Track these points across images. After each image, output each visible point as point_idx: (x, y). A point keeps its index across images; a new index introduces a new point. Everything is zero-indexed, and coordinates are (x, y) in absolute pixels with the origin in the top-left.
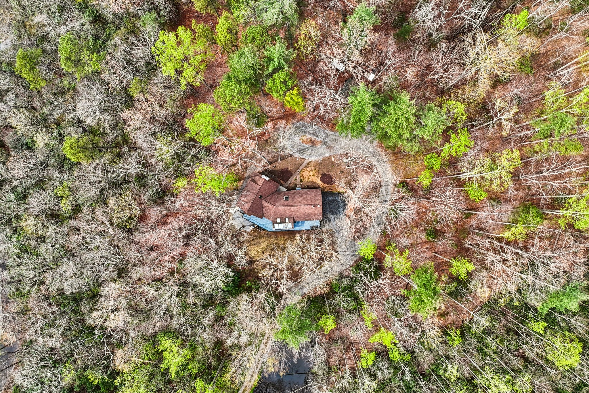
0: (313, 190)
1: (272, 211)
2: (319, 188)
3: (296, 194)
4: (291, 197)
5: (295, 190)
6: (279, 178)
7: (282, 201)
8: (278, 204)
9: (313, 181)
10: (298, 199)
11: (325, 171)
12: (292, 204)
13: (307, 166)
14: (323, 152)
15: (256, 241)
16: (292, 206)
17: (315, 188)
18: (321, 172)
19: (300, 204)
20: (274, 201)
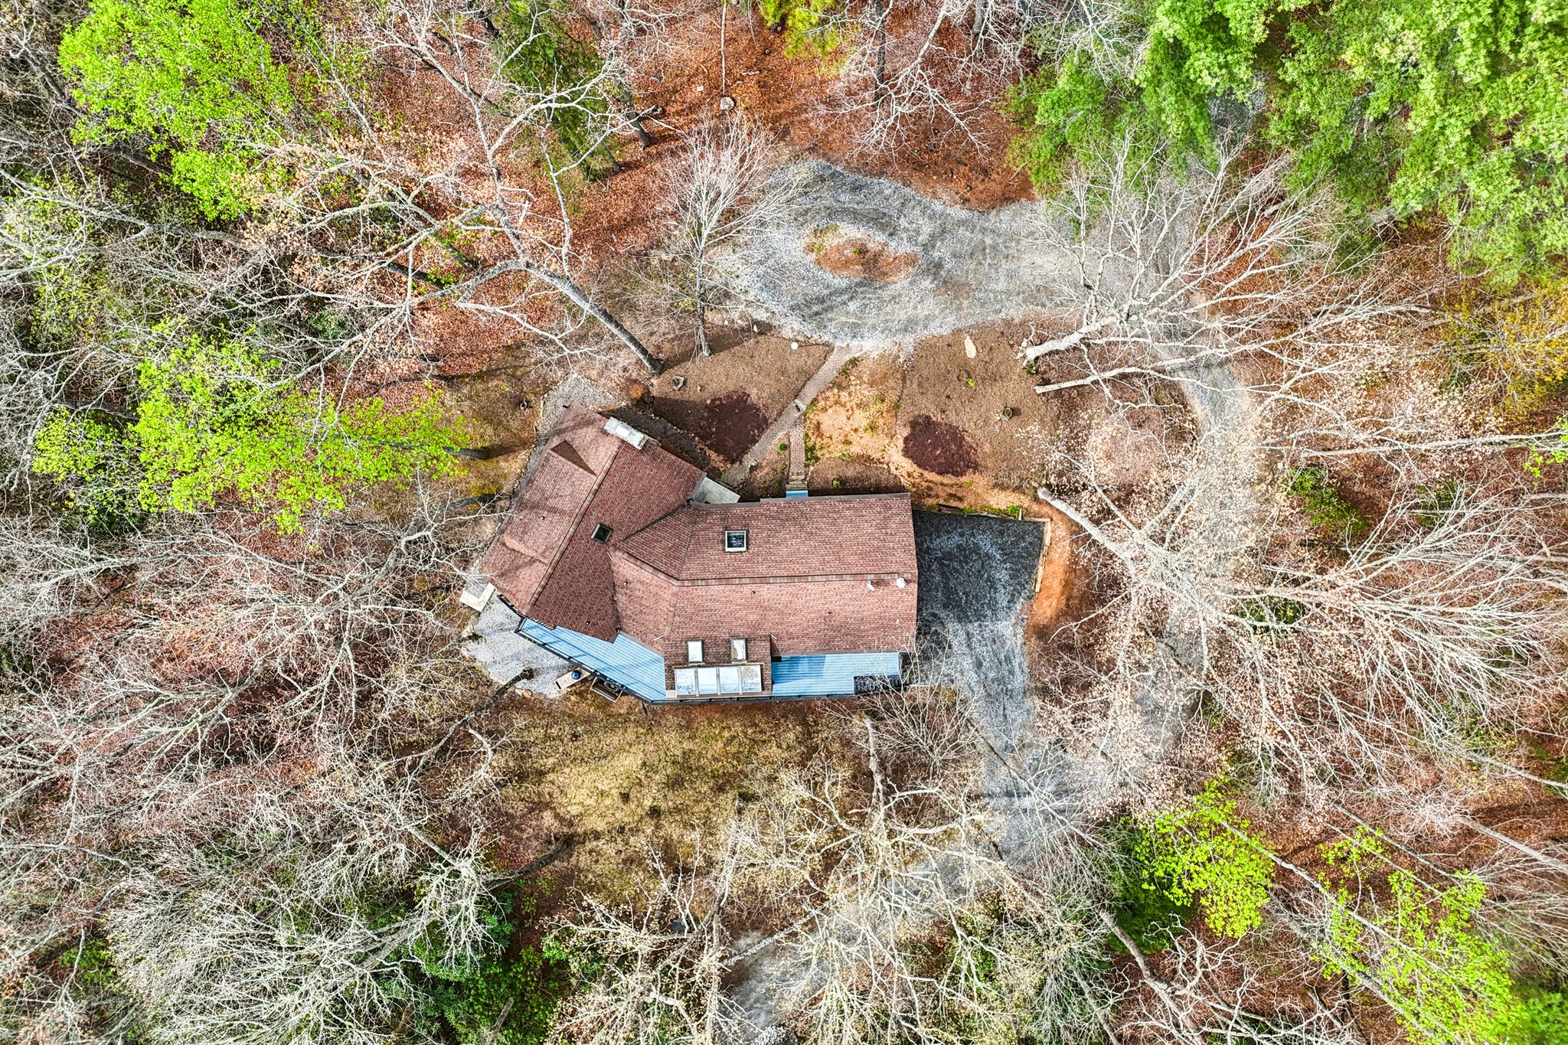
0: (872, 499)
1: (664, 606)
2: (896, 489)
3: (784, 519)
4: (758, 535)
5: (781, 501)
6: (703, 438)
7: (713, 553)
8: (693, 568)
9: (869, 459)
10: (790, 545)
11: (928, 407)
12: (762, 570)
13: (840, 382)
14: (922, 312)
15: (588, 743)
16: (763, 579)
17: (878, 489)
18: (908, 412)
19: (801, 569)
20: (674, 554)
